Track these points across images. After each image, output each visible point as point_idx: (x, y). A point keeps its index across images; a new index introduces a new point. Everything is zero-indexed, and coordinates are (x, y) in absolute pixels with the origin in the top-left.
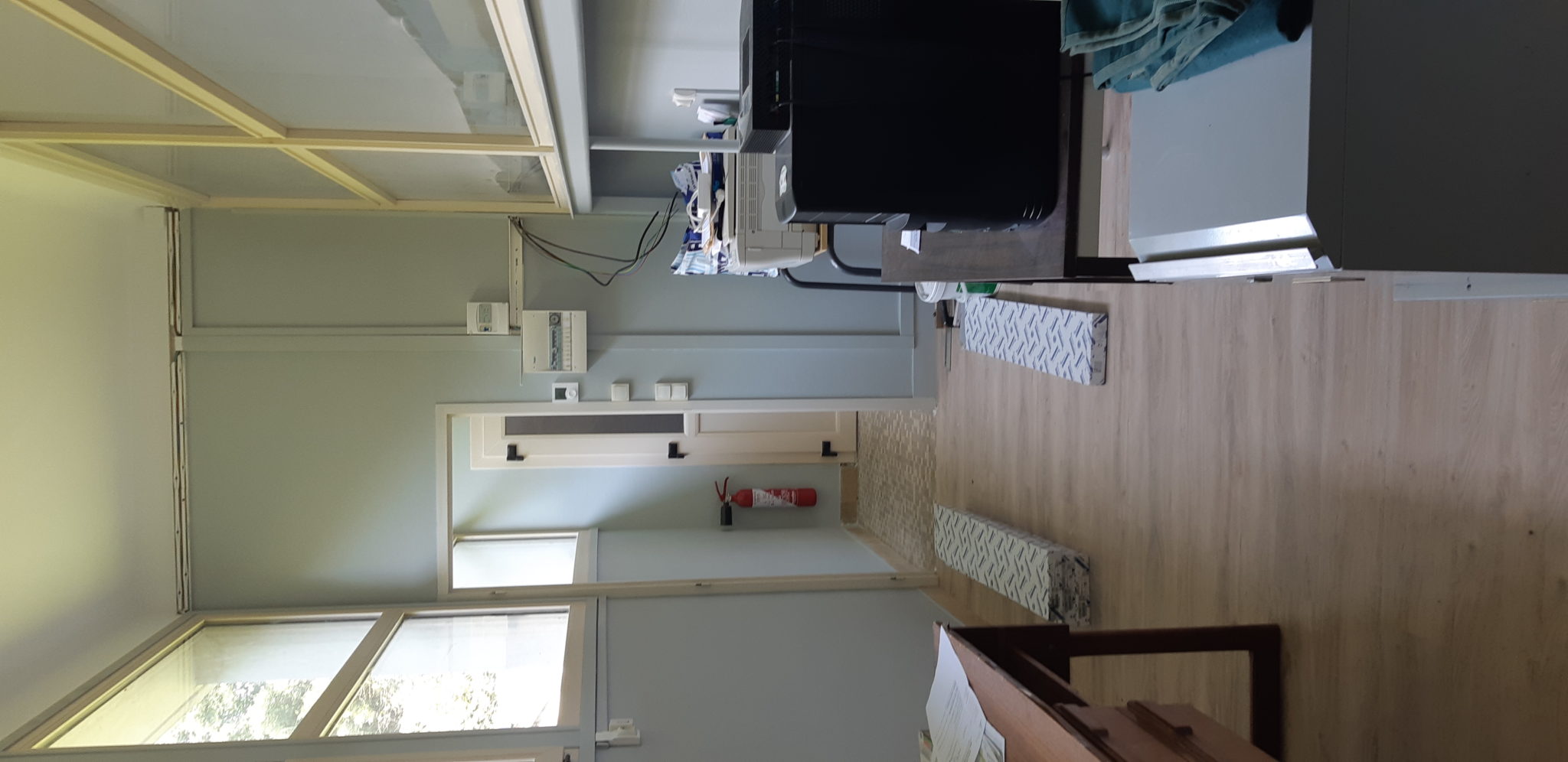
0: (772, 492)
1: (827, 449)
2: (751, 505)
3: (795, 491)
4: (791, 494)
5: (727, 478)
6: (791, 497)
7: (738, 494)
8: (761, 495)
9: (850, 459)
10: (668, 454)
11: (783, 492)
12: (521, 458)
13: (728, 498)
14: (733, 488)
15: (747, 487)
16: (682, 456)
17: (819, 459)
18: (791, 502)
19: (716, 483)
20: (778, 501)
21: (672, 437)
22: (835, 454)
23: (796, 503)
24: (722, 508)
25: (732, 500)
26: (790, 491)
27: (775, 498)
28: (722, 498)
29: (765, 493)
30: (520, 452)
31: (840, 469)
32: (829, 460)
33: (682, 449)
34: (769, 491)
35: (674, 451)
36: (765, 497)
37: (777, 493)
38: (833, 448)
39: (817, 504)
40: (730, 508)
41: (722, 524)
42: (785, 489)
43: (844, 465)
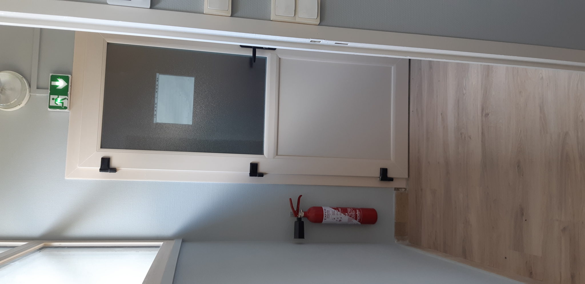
0: (340, 209)
1: (384, 175)
2: (321, 221)
3: (360, 211)
4: (356, 212)
5: (300, 196)
6: (356, 215)
7: (310, 210)
8: (331, 212)
9: (402, 184)
10: (249, 173)
11: (349, 210)
12: (114, 170)
13: (301, 214)
14: (307, 204)
15: (319, 205)
16: (261, 175)
17: (377, 183)
18: (356, 219)
19: (291, 199)
20: (345, 218)
21: (253, 158)
22: (391, 179)
23: (360, 221)
24: (295, 222)
25: (305, 216)
26: (355, 209)
27: (342, 214)
28: (296, 213)
29: (333, 210)
30: (114, 164)
31: (394, 193)
32: (386, 184)
33: (261, 169)
34: (336, 209)
35: (254, 170)
36: (333, 214)
37: (344, 211)
38: (390, 175)
39: (377, 223)
40: (303, 223)
41: (295, 238)
42: (350, 208)
43: (397, 189)
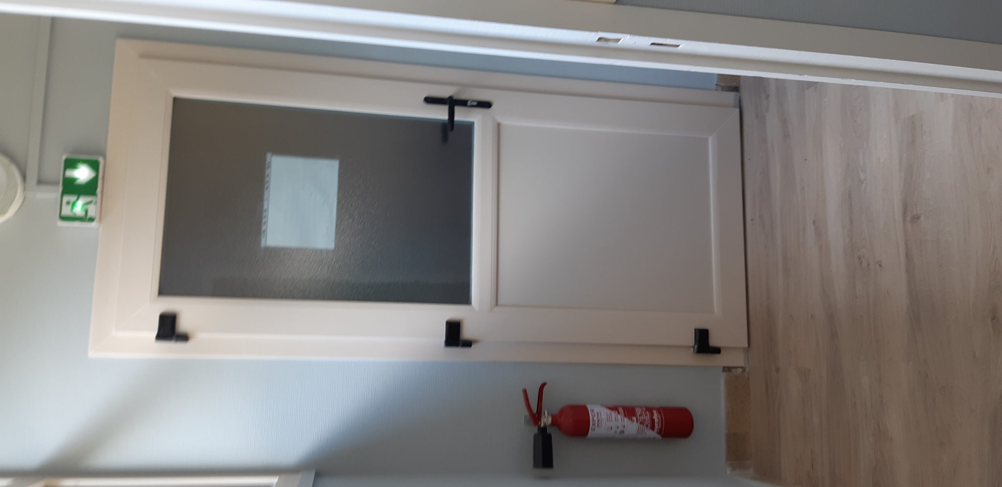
0: (621, 410)
1: (703, 342)
2: (585, 433)
3: (659, 413)
4: (652, 415)
5: (543, 385)
6: (653, 421)
7: (562, 411)
8: (603, 416)
9: (737, 360)
10: (444, 338)
11: (638, 411)
12: (183, 338)
13: (546, 420)
14: (556, 401)
15: (578, 400)
16: (468, 344)
17: (689, 358)
18: (653, 428)
19: (525, 391)
20: (631, 427)
21: (452, 312)
22: (717, 351)
23: (660, 432)
24: (535, 436)
25: (554, 423)
26: (650, 410)
27: (626, 420)
28: (535, 417)
29: (609, 411)
30: (184, 324)
31: (722, 377)
32: (705, 360)
33: (467, 333)
34: (614, 408)
35: (454, 335)
36: (609, 419)
37: (629, 412)
38: (714, 342)
39: (692, 436)
40: (549, 437)
41: (536, 465)
42: (641, 407)
43: (727, 369)
